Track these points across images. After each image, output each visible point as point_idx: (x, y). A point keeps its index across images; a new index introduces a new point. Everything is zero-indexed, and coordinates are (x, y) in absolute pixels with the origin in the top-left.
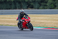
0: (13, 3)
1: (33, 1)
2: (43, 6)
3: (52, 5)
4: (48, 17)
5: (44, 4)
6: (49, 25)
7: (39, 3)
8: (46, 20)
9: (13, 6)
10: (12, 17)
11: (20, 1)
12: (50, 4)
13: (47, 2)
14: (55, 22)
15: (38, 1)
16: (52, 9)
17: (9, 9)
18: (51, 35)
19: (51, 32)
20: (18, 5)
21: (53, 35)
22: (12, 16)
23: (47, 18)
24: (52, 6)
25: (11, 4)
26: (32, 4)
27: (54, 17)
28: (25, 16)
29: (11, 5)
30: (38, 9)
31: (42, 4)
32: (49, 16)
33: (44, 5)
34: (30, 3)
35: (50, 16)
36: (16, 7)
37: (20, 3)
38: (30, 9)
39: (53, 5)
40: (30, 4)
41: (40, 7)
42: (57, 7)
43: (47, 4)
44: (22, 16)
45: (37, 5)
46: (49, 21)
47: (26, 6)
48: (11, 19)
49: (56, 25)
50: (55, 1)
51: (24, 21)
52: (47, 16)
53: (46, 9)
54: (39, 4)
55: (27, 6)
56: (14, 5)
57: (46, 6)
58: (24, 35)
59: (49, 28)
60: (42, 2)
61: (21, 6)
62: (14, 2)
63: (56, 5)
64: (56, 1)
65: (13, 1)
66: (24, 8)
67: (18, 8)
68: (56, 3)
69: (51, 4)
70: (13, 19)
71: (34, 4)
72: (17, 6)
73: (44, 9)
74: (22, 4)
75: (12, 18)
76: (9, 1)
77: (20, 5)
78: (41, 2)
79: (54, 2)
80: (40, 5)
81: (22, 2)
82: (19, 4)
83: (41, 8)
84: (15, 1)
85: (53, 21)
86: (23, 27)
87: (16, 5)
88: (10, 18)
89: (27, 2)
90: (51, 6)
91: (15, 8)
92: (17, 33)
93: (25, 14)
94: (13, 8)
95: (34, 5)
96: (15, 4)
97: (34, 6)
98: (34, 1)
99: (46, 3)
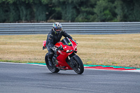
0: (12, 8)
1: (60, 2)
2: (85, 14)
3: (107, 12)
4: (96, 40)
5: (87, 9)
6: (98, 59)
7: (75, 7)
8: (92, 47)
9: (12, 14)
10: (9, 41)
11: (28, 3)
12: (102, 9)
13: (95, 4)
14: (113, 51)
15: (72, 2)
16: (107, 21)
17: (4, 22)
18: (105, 83)
19: (105, 76)
20: (25, 12)
21: (109, 83)
22: (10, 38)
23: (95, 42)
24: (108, 15)
25: (7, 9)
26: (58, 9)
27: (111, 40)
28: (63, 38)
29: (7, 11)
30: (73, 21)
31: (83, 9)
32: (100, 38)
33: (86, 12)
34: (54, 6)
35: (103, 38)
36: (19, 16)
37: (28, 6)
38: (53, 21)
39: (110, 11)
40: (54, 11)
41: (77, 16)
42: (118, 17)
43: (95, 10)
44: (56, 37)
45: (70, 12)
46: (99, 51)
47: (44, 15)
48: (7, 46)
49: (115, 60)
50: (113, 2)
51: (62, 49)
52: (93, 38)
53: (93, 21)
54: (74, 11)
55: (47, 15)
56: (14, 11)
57: (93, 13)
58: (40, 82)
59: (100, 67)
60: (81, 4)
61: (31, 14)
62: (14, 4)
63: (116, 11)
64: (116, 3)
65: (11, 2)
66: (39, 18)
67: (24, 18)
68: (115, 8)
69: (105, 9)
70: (11, 46)
71: (63, 9)
72: (21, 14)
73: (88, 20)
74: (35, 10)
75: (11, 44)
76: (4, 3)
77: (28, 13)
78: (80, 6)
79: (111, 4)
80: (79, 12)
81: (35, 4)
82: (27, 9)
83: (80, 19)
84: (18, 2)
85: (108, 51)
86: (59, 65)
87: (19, 12)
88: (6, 44)
89: (47, 5)
90: (105, 15)
91: (18, 20)
92: (22, 79)
93: (64, 34)
94: (12, 19)
95: (63, 13)
96: (18, 9)
97: (63, 15)
98: (64, 3)
99: (93, 6)
